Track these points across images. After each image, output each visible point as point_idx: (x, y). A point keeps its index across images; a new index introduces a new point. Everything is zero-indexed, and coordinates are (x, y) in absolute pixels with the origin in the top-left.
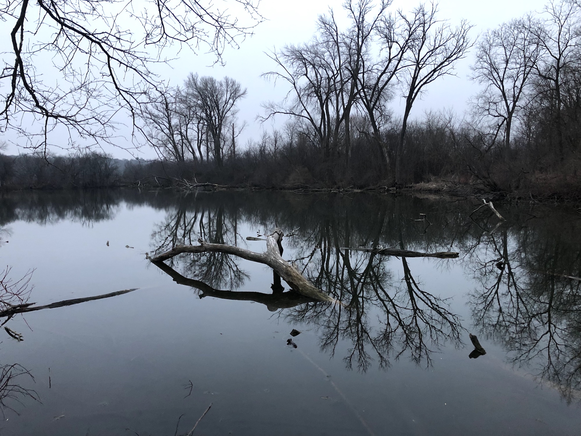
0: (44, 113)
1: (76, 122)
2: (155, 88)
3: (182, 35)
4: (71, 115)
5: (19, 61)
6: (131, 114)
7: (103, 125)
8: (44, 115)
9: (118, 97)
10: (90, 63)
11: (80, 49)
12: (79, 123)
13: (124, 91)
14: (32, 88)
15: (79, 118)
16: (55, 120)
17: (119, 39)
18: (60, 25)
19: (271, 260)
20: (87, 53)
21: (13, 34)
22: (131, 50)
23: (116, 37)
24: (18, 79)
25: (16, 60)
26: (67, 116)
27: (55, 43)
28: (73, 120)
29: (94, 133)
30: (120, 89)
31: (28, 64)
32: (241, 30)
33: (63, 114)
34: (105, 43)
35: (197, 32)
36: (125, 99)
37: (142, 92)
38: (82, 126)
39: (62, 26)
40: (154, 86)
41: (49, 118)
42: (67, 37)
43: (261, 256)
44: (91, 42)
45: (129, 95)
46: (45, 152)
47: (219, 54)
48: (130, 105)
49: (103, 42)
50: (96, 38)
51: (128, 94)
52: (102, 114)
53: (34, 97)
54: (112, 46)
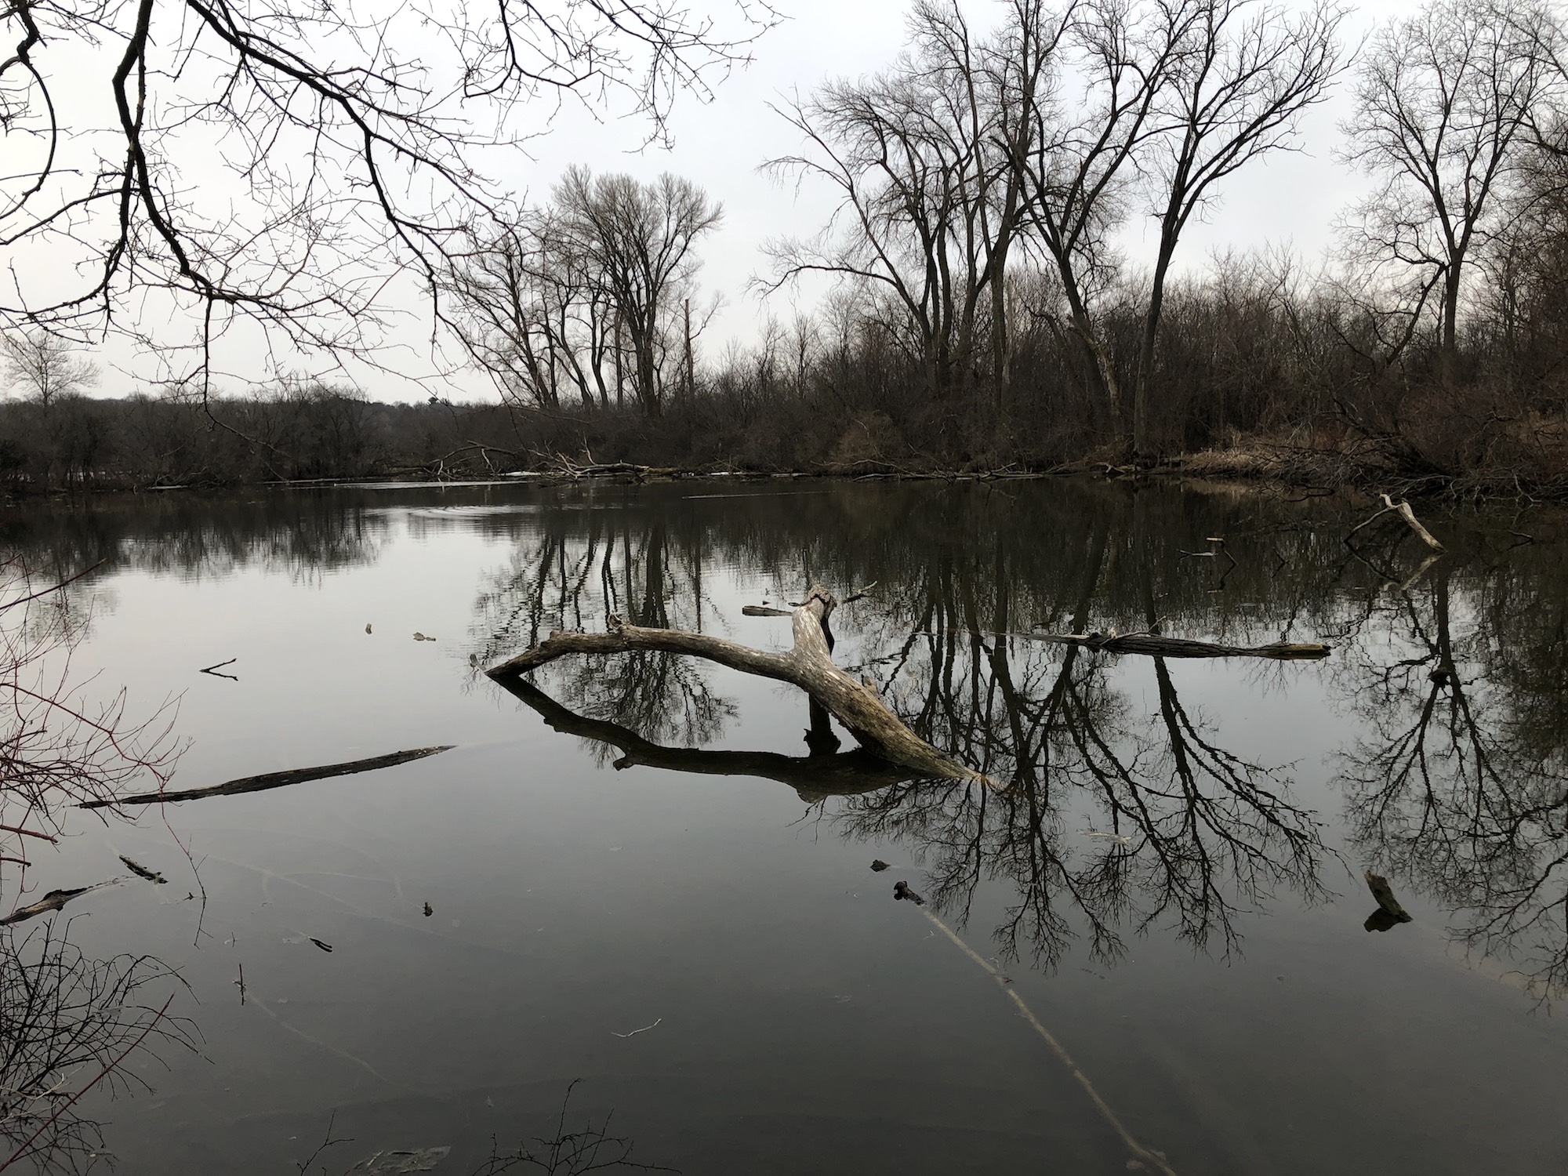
0: (204, 291)
1: (283, 310)
2: (490, 216)
3: (559, 68)
4: (269, 294)
5: (136, 155)
6: (426, 284)
7: (354, 316)
8: (202, 294)
9: (392, 243)
10: (318, 152)
11: (290, 116)
12: (291, 314)
13: (408, 224)
14: (170, 225)
15: (290, 299)
16: (231, 306)
17: (394, 84)
18: (237, 52)
19: (807, 673)
20: (307, 126)
21: (119, 82)
22: (420, 115)
23: (386, 81)
24: (133, 200)
25: (129, 151)
26: (259, 294)
27: (223, 103)
28: (275, 307)
29: (332, 340)
30: (400, 221)
31: (158, 161)
32: (720, 48)
33: (251, 292)
34: (355, 96)
35: (601, 59)
36: (410, 246)
37: (456, 225)
38: (300, 321)
39: (243, 55)
40: (487, 208)
41: (215, 302)
42: (258, 84)
43: (778, 661)
44: (319, 95)
45: (420, 234)
46: (205, 393)
47: (658, 117)
48: (425, 262)
49: (351, 95)
50: (332, 84)
51: (419, 231)
52: (353, 287)
53: (176, 248)
54: (372, 106)
